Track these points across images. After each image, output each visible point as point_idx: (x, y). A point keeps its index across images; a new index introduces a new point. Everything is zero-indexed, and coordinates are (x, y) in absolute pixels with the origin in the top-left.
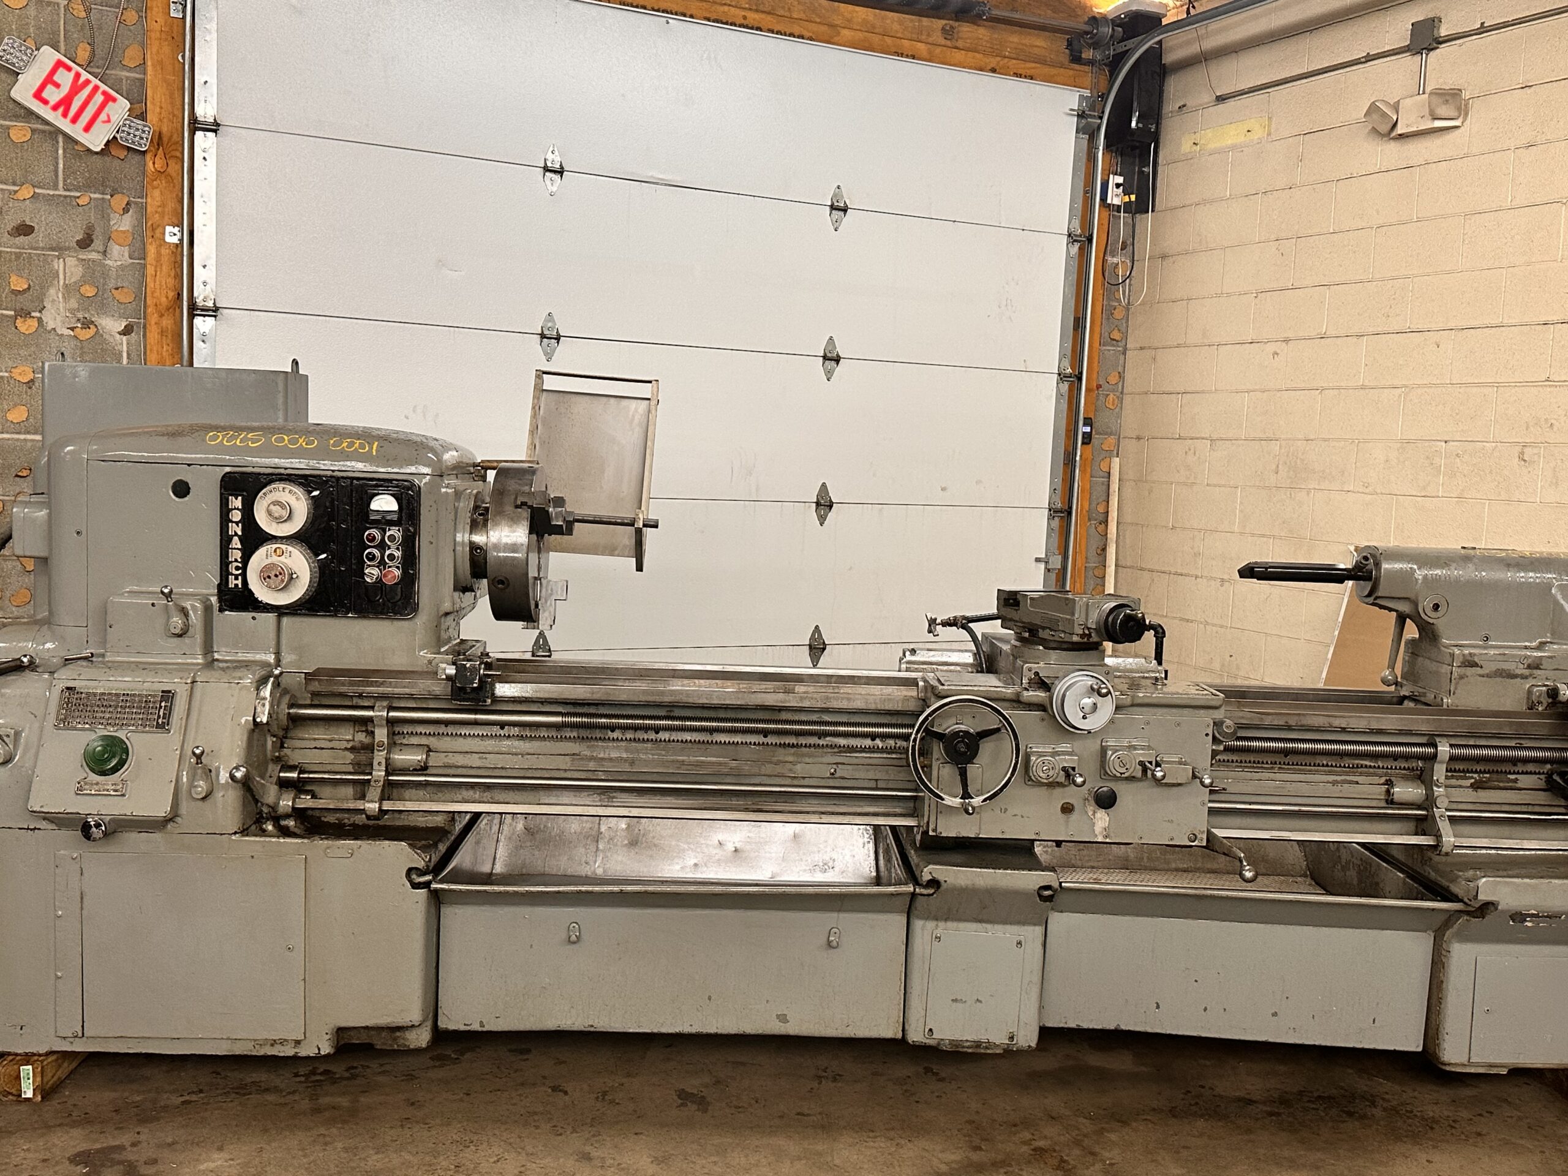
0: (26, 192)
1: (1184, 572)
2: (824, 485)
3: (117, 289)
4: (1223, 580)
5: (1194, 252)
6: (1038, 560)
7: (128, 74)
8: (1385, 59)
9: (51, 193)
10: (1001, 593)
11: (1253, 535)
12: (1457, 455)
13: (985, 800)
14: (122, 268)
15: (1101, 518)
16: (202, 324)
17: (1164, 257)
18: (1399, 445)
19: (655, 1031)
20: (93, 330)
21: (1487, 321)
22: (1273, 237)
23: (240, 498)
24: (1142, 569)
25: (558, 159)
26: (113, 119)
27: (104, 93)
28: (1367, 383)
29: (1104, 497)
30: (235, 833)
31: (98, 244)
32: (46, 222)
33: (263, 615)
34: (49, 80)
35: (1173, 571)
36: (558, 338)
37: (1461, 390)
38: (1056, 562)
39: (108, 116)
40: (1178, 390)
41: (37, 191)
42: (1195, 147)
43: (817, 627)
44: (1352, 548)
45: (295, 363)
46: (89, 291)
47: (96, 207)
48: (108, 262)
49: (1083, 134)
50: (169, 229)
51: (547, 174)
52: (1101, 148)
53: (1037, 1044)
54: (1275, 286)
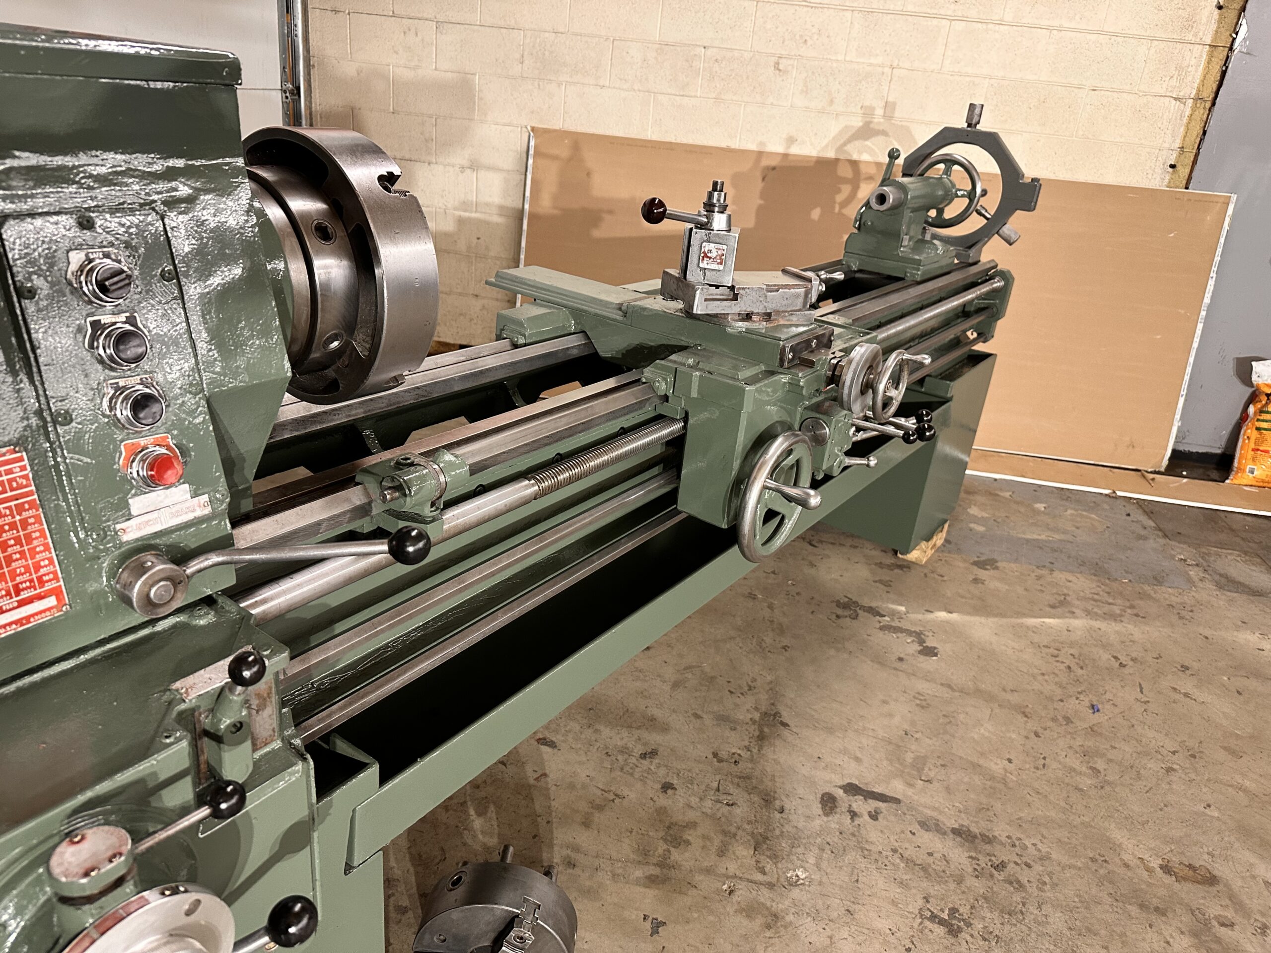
12: (716, 60)
18: (657, 46)
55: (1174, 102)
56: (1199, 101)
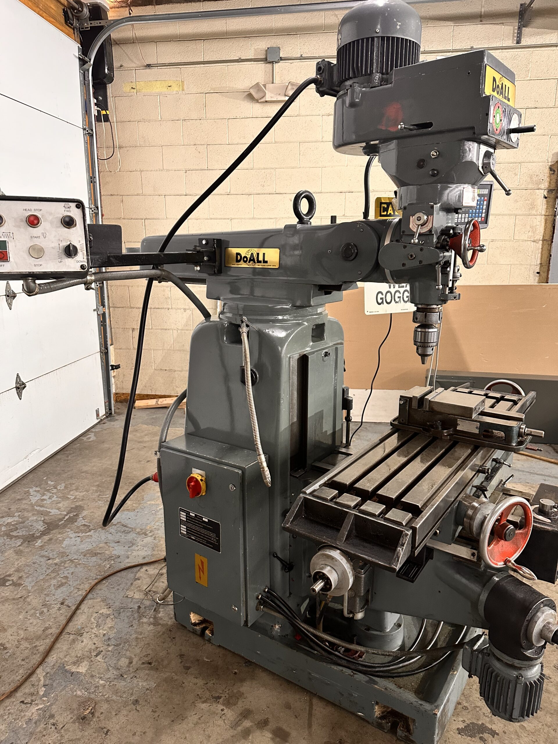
1: (160, 307)
5: (141, 146)
8: (250, 63)
17: (120, 147)
22: (192, 143)
24: (131, 308)
38: (101, 310)
40: (141, 217)
42: (133, 90)
43: (18, 375)
49: (82, 70)
52: (91, 81)
55: (533, 243)
56: (545, 241)
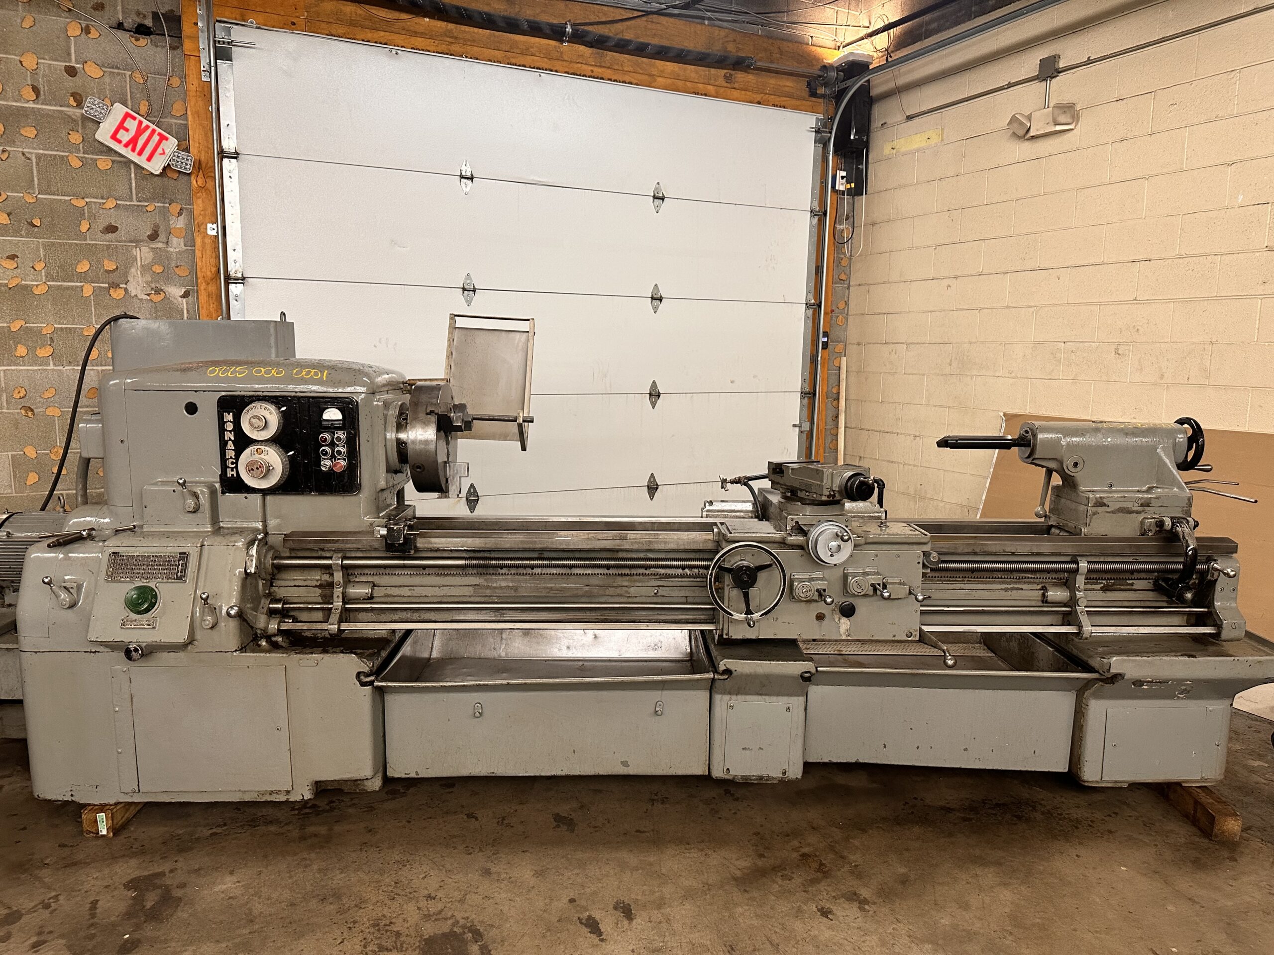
0: (111, 204)
1: (889, 431)
2: (654, 382)
3: (177, 267)
4: (915, 436)
5: (894, 220)
6: (794, 426)
7: (176, 121)
8: (1021, 86)
9: (128, 203)
10: (770, 464)
11: (935, 406)
12: (1072, 352)
13: (762, 615)
14: (179, 253)
15: (835, 396)
16: (234, 289)
17: (873, 224)
18: (1032, 345)
19: (537, 774)
20: (162, 295)
21: (1092, 261)
22: (946, 209)
23: (231, 414)
24: (862, 429)
25: (469, 170)
26: (167, 152)
27: (159, 134)
28: (1010, 304)
29: (836, 383)
30: (236, 651)
31: (162, 237)
32: (127, 224)
33: (252, 495)
34: (121, 126)
35: (882, 429)
36: (474, 291)
37: (1075, 308)
38: (806, 426)
39: (163, 150)
40: (884, 311)
41: (118, 202)
42: (892, 151)
43: (652, 474)
44: (1002, 414)
45: (283, 314)
46: (158, 269)
47: (160, 211)
48: (169, 249)
49: (820, 143)
50: (209, 226)
51: (462, 180)
52: (831, 153)
53: (802, 776)
54: (948, 241)
